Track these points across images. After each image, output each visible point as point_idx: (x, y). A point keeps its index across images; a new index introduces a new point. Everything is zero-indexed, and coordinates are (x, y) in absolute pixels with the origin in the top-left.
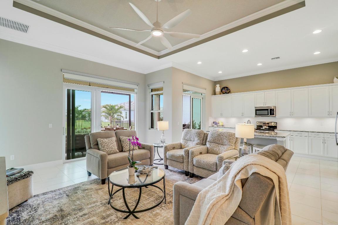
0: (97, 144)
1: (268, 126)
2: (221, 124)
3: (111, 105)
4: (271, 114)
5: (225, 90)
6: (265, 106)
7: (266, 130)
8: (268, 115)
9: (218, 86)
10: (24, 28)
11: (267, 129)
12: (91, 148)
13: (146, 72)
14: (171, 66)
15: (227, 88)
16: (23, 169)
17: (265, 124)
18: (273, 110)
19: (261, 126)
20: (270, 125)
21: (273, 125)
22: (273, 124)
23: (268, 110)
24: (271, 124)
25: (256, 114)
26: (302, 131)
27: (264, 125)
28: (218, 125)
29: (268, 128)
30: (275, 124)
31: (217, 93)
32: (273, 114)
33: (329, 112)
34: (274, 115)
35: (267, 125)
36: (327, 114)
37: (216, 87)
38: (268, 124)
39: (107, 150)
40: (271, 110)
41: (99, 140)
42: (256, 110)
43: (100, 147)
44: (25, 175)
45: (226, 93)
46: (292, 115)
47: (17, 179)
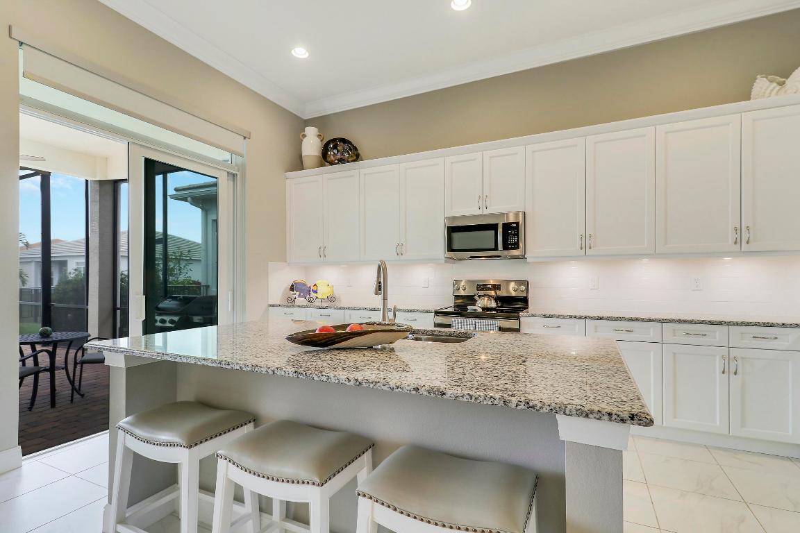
1: (498, 299)
2: (323, 292)
4: (506, 247)
5: (340, 152)
6: (486, 212)
7: (486, 313)
8: (496, 249)
9: (311, 131)
11: (491, 309)
15: (346, 142)
17: (482, 287)
18: (517, 228)
19: (471, 299)
20: (502, 293)
21: (513, 294)
22: (512, 291)
23: (493, 227)
24: (508, 290)
25: (450, 249)
26: (637, 320)
27: (482, 293)
28: (313, 294)
29: (493, 305)
30: (523, 288)
31: (306, 162)
32: (516, 246)
33: (739, 232)
34: (518, 248)
35: (493, 293)
36: (731, 241)
37: (304, 136)
38: (496, 287)
40: (507, 226)
42: (452, 230)
45: (341, 161)
46: (586, 249)
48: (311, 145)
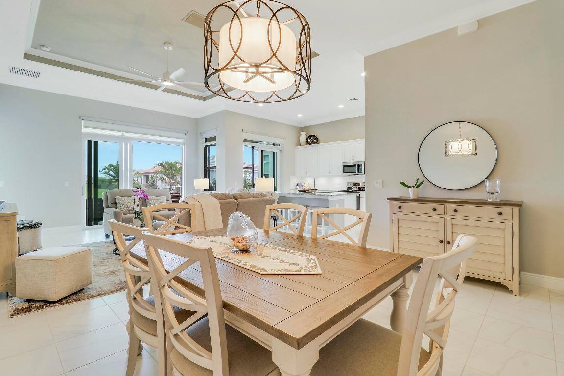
0: (115, 203)
1: (358, 188)
2: (307, 186)
3: (170, 162)
4: (359, 172)
5: (312, 139)
6: (353, 161)
8: (356, 172)
9: (303, 133)
10: (36, 75)
12: (109, 207)
13: (197, 116)
14: (224, 109)
15: (314, 136)
16: (33, 221)
17: (354, 184)
18: (361, 166)
21: (362, 186)
23: (355, 166)
24: (360, 184)
25: (344, 173)
28: (303, 187)
30: (364, 184)
31: (301, 143)
32: (361, 172)
35: (357, 186)
37: (301, 135)
39: (126, 208)
40: (358, 166)
41: (117, 198)
42: (344, 166)
43: (118, 205)
44: (34, 225)
45: (313, 143)
47: (26, 227)
48: (303, 138)
